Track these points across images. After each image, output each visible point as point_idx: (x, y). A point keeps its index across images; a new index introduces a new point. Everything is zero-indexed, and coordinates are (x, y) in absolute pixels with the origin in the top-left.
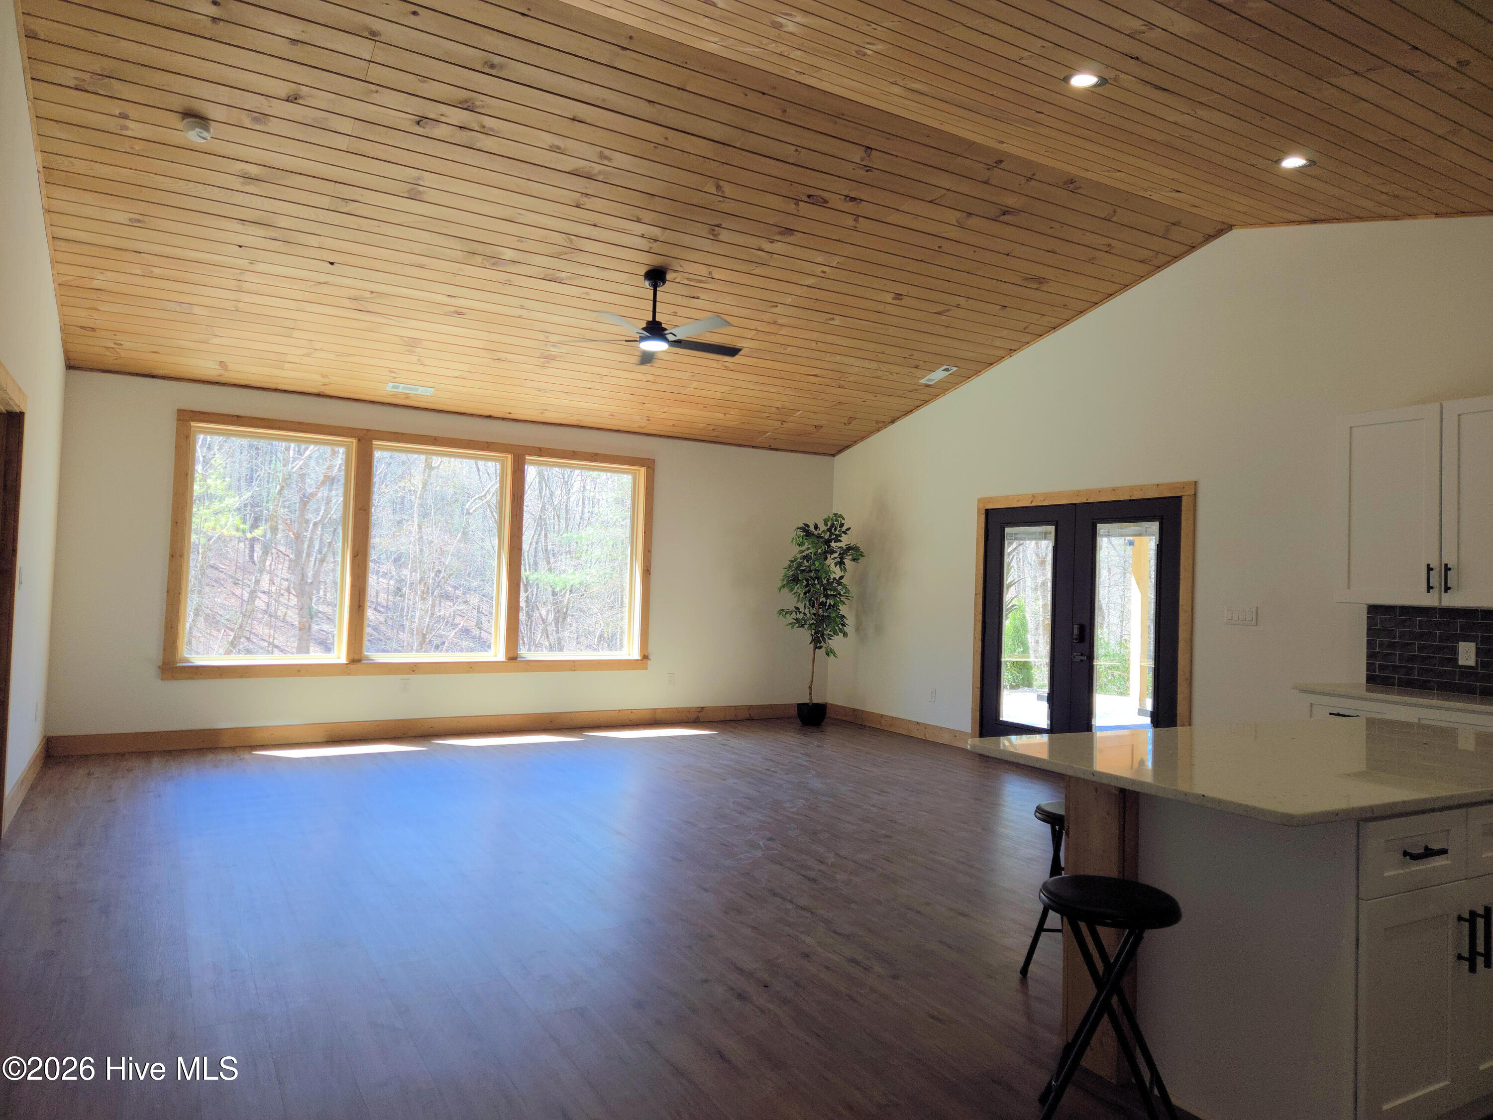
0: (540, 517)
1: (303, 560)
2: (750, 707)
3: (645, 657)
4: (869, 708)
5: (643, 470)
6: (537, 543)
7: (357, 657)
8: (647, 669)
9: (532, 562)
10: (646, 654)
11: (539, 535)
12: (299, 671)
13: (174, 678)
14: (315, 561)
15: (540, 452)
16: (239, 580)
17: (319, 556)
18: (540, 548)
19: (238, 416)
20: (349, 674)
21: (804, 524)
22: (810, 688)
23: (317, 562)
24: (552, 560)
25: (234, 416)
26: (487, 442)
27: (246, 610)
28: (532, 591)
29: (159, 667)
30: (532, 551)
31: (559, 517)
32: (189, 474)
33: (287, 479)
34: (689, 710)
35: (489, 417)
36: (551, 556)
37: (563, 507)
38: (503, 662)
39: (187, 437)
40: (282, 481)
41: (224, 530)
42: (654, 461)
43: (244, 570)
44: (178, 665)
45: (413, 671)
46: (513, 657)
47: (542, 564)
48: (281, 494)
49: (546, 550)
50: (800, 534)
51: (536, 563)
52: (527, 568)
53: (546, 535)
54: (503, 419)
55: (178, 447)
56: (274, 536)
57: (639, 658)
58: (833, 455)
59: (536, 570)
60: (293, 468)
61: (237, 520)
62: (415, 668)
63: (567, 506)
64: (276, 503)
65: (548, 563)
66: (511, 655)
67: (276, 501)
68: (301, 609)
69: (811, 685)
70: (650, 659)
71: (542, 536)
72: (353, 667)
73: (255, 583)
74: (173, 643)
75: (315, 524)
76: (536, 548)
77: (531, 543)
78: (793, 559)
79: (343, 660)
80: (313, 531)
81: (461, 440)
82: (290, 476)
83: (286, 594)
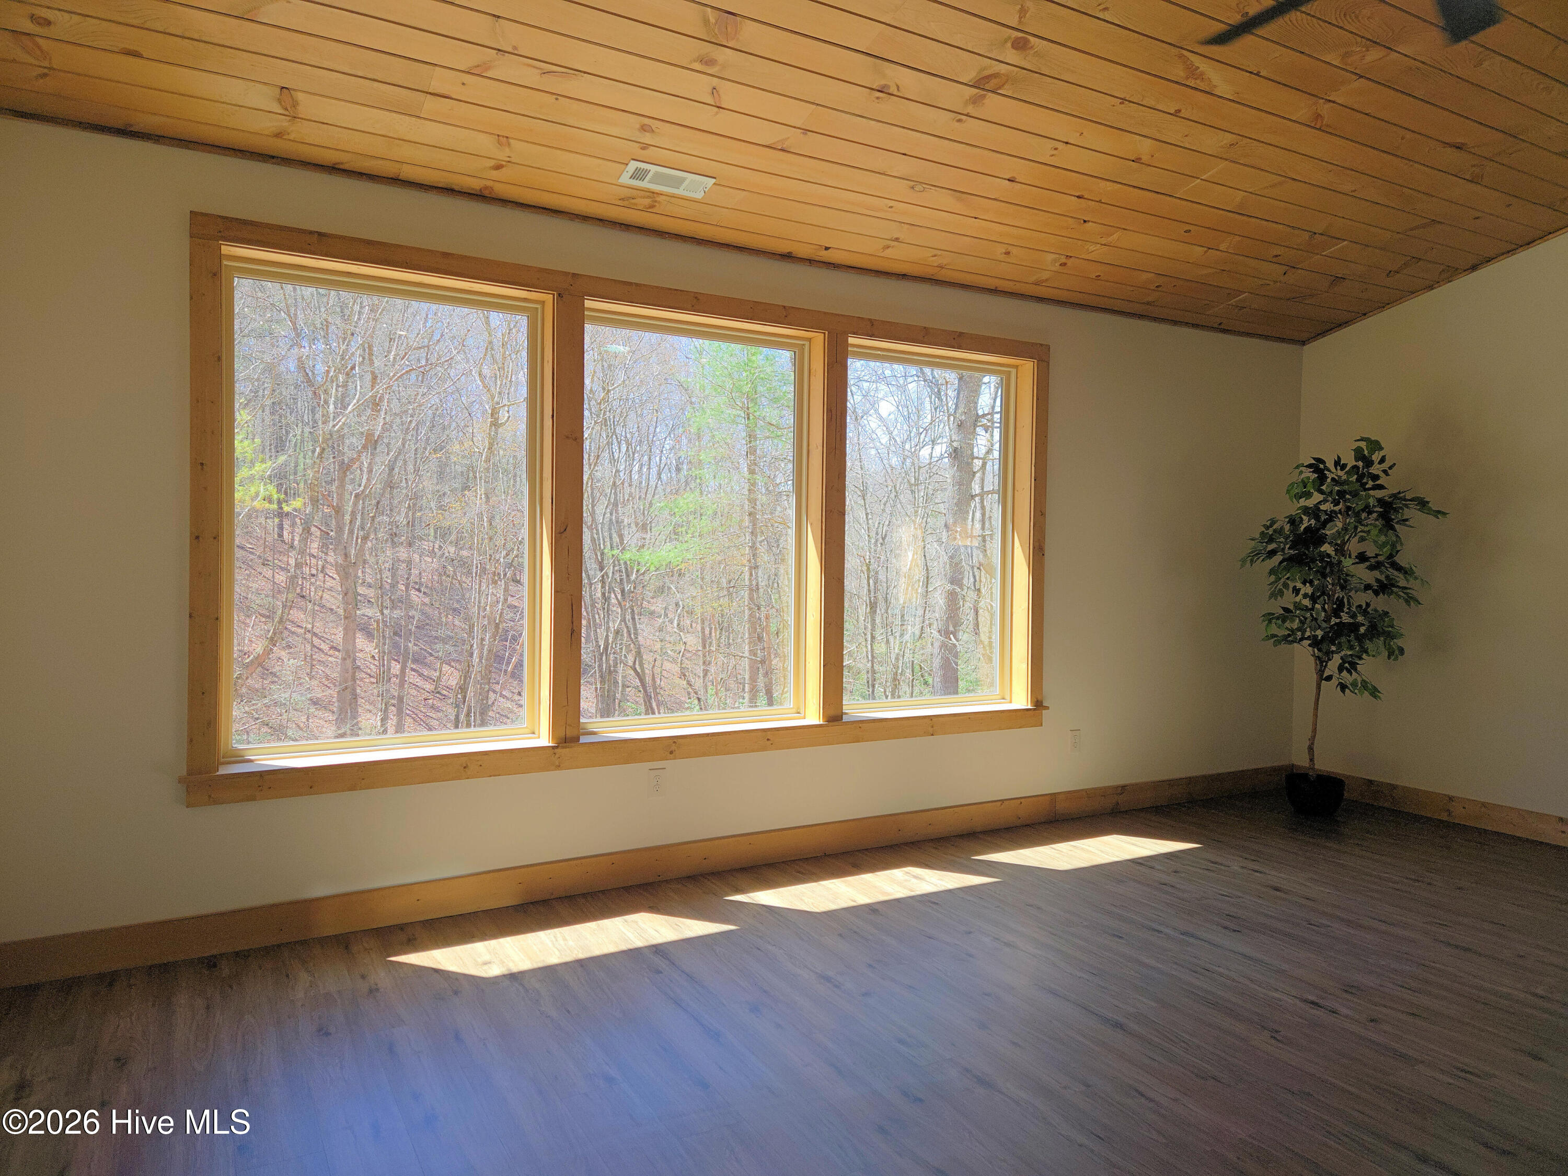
1: (345, 536)
2: (1190, 780)
3: (1038, 704)
4: (1405, 780)
5: (1028, 367)
7: (570, 733)
8: (1041, 725)
10: (1039, 698)
12: (465, 767)
13: (214, 801)
14: (357, 538)
15: (873, 329)
16: (268, 561)
17: (361, 533)
19: (320, 234)
20: (558, 767)
21: (1314, 459)
22: (1311, 749)
23: (359, 540)
25: (311, 233)
26: (784, 307)
27: (287, 599)
29: (181, 780)
32: (224, 358)
33: (328, 439)
34: (1103, 792)
35: (787, 257)
38: (820, 726)
39: (216, 275)
40: (323, 443)
41: (255, 503)
42: (1048, 347)
43: (273, 549)
44: (224, 770)
45: (671, 753)
46: (834, 716)
48: (321, 458)
50: (1308, 478)
54: (810, 262)
55: (195, 296)
56: (315, 508)
57: (1029, 707)
58: (1303, 343)
60: (334, 426)
61: (272, 489)
62: (673, 747)
64: (316, 469)
66: (832, 712)
67: (316, 466)
68: (346, 594)
69: (1313, 744)
70: (1047, 708)
72: (564, 752)
73: (295, 566)
74: (209, 724)
75: (357, 496)
78: (1268, 523)
79: (544, 740)
80: (355, 504)
81: (742, 302)
82: (331, 435)
83: (321, 576)
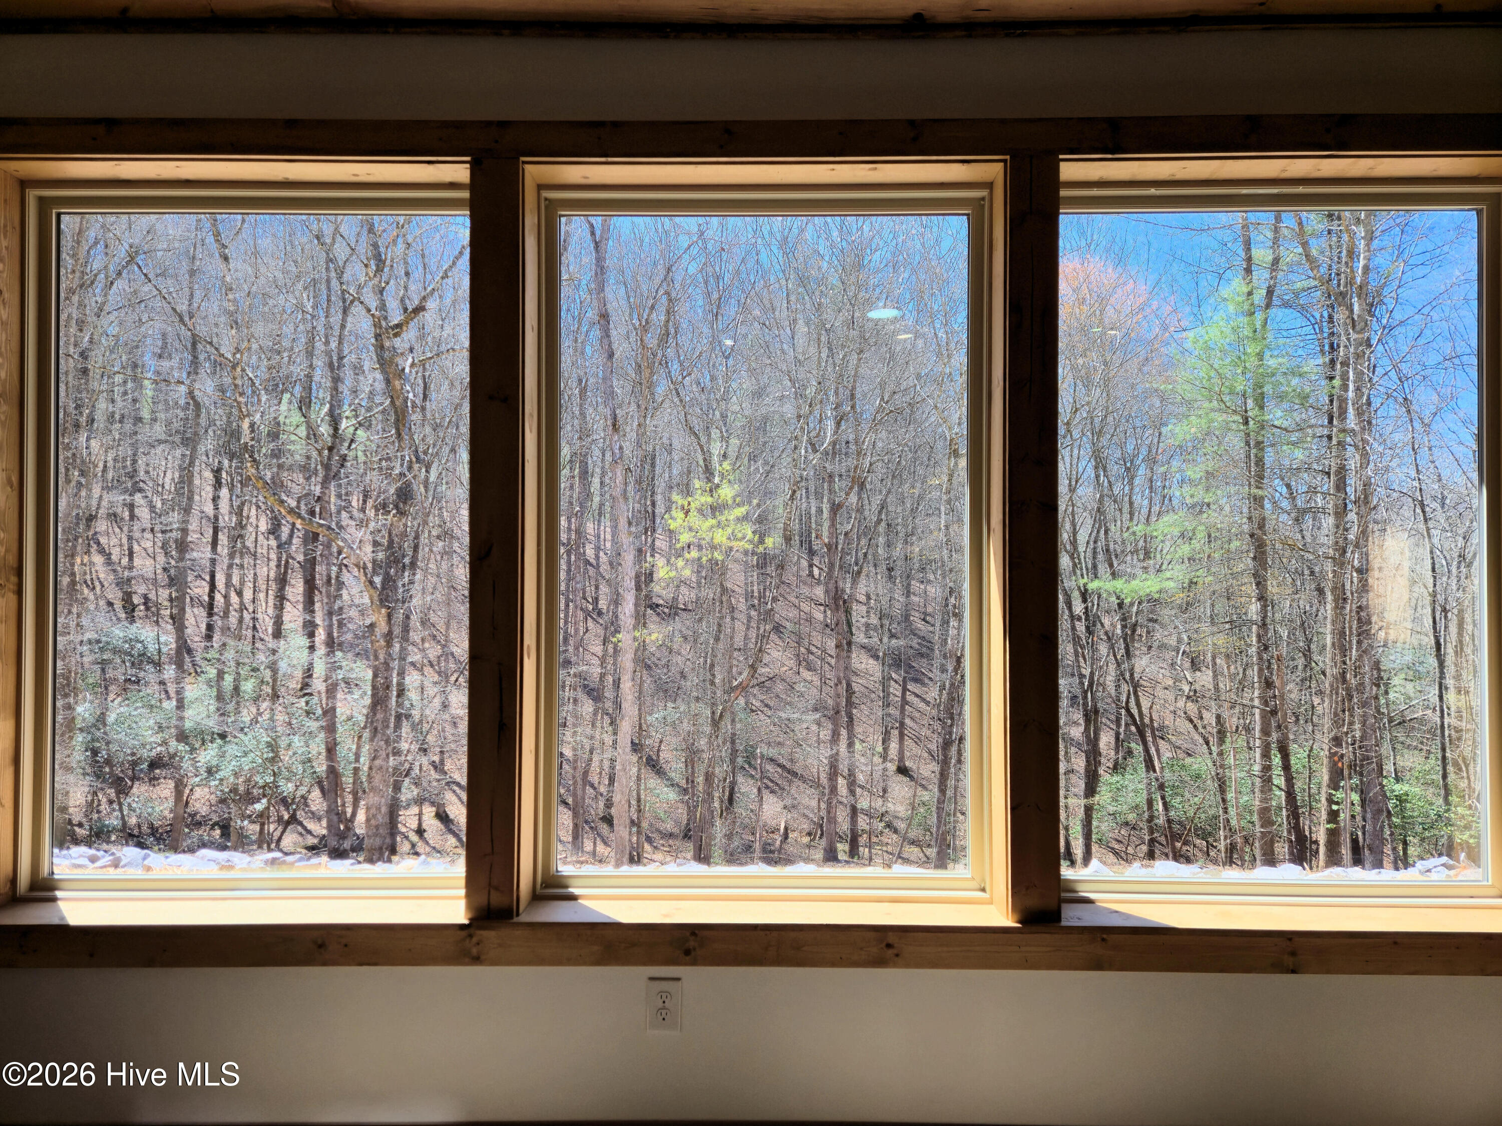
0: (1099, 510)
6: (1095, 542)
7: (497, 900)
9: (1090, 566)
11: (1098, 532)
12: (321, 946)
18: (1099, 550)
20: (476, 960)
24: (1115, 564)
28: (1092, 602)
30: (1089, 554)
31: (1120, 510)
36: (1113, 557)
37: (1127, 499)
38: (1005, 929)
45: (687, 952)
46: (1043, 913)
47: (1103, 568)
49: (1107, 550)
51: (1095, 567)
52: (1085, 572)
53: (1106, 532)
59: (1096, 577)
62: (692, 943)
63: (1130, 498)
65: (1111, 565)
66: (1034, 902)
71: (1102, 532)
72: (489, 936)
76: (1095, 548)
77: (1088, 543)
